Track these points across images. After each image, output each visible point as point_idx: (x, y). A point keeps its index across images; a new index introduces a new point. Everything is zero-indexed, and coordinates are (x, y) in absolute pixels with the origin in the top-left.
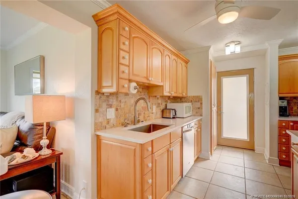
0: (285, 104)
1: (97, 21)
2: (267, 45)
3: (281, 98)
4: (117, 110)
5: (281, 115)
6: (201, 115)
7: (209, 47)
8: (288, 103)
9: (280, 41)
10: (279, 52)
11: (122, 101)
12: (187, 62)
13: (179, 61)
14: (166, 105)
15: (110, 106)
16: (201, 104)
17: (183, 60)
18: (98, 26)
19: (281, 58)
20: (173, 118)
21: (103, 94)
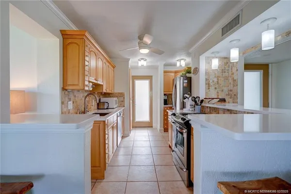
0: (166, 98)
1: (62, 35)
2: (158, 64)
3: (165, 95)
4: (73, 103)
5: (165, 104)
6: (124, 106)
7: (129, 60)
8: (168, 97)
9: (164, 63)
10: (164, 68)
11: (77, 96)
12: (114, 68)
13: (110, 66)
14: (100, 99)
15: (70, 100)
16: (124, 98)
17: (112, 66)
18: (63, 38)
19: (165, 72)
20: (107, 109)
21: (67, 90)
